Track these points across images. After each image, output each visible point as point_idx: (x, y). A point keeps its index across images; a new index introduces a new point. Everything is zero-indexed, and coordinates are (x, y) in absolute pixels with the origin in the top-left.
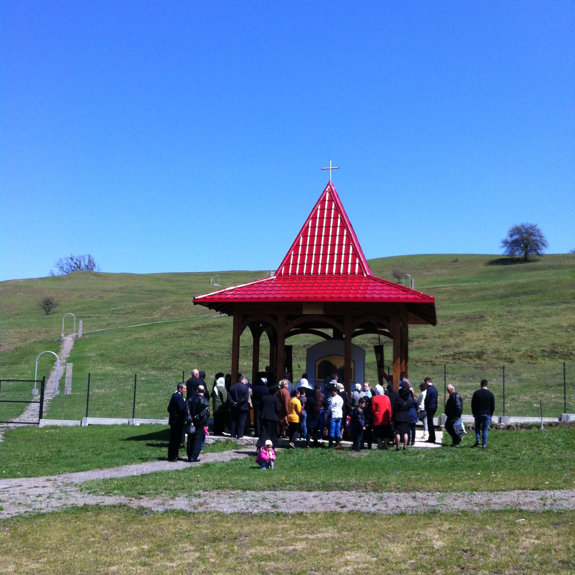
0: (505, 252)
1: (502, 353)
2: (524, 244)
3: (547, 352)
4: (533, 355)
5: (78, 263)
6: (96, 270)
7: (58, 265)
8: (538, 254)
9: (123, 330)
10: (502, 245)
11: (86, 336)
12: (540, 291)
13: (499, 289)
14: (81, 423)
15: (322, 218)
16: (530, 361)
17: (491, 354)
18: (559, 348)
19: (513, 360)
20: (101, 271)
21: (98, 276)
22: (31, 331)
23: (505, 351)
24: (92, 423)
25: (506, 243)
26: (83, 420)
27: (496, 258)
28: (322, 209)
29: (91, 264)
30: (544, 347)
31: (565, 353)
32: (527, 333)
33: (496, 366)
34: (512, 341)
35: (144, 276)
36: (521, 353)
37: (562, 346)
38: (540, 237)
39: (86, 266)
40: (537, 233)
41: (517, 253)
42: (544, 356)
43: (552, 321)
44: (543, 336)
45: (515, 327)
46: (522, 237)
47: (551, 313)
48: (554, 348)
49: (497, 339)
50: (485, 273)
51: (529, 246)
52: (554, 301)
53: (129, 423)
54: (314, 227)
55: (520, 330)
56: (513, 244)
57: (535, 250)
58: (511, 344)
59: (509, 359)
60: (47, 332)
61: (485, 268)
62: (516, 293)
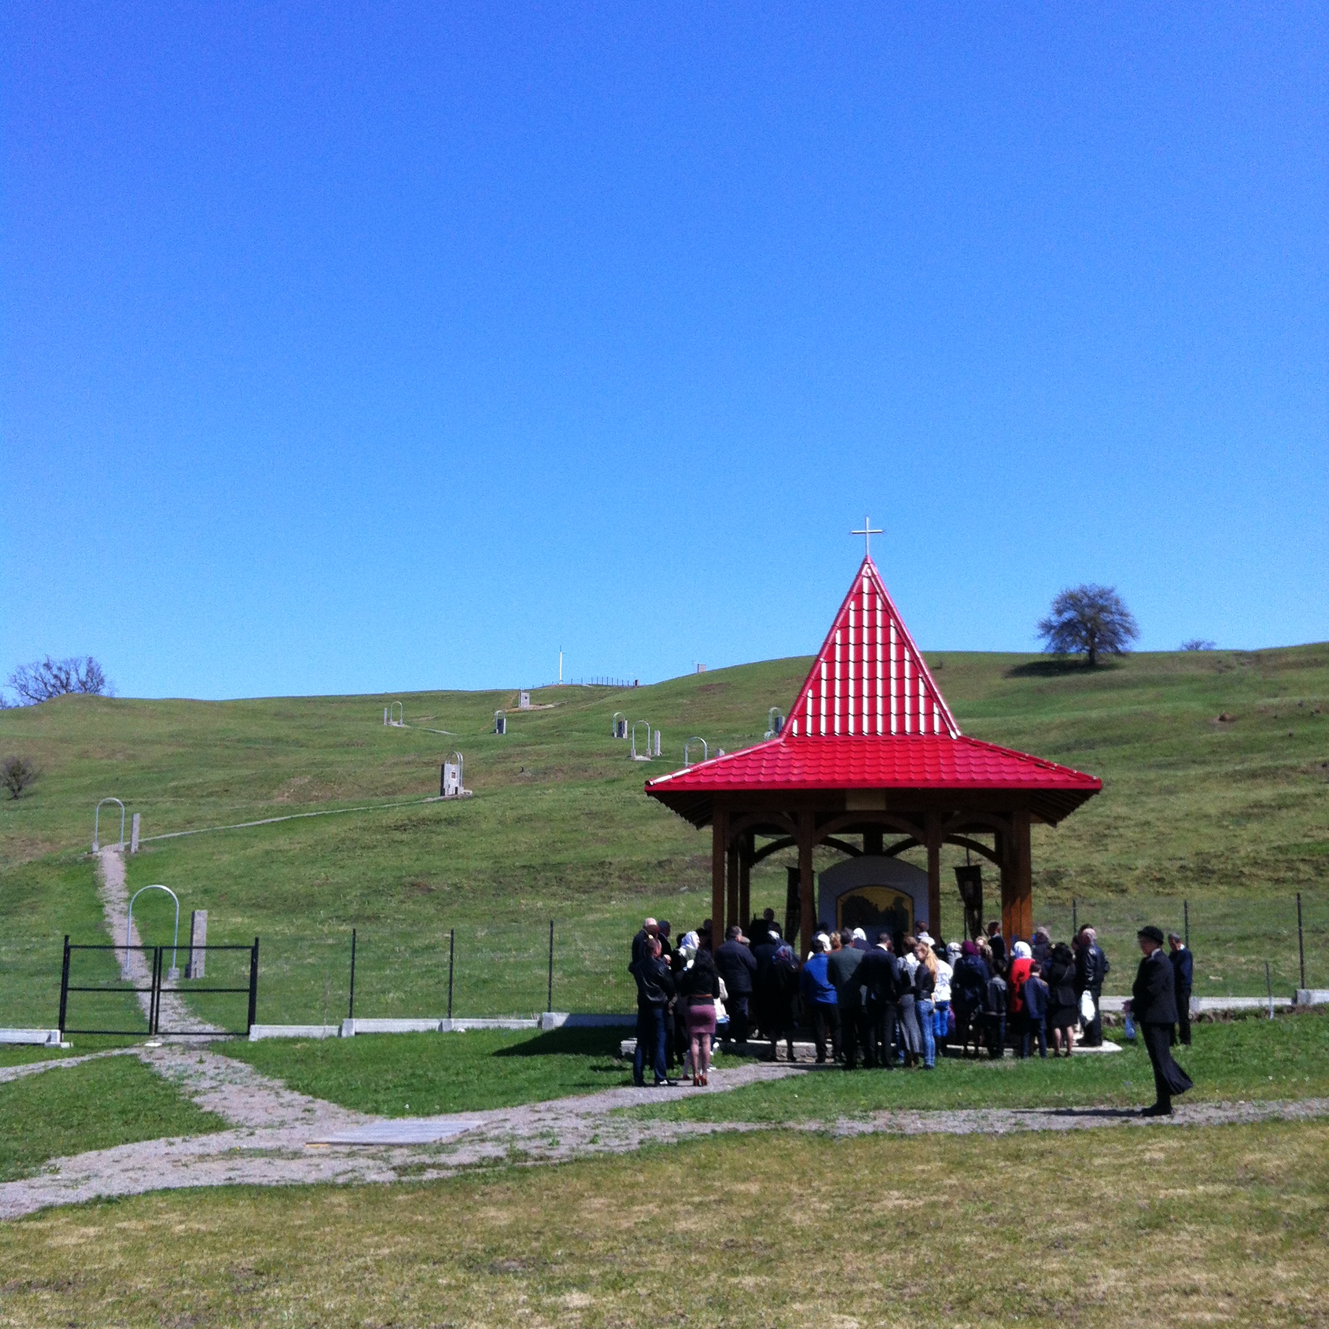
0: (1047, 647)
1: (1099, 873)
2: (1087, 630)
3: (1191, 870)
4: (1164, 876)
5: (63, 676)
6: (105, 692)
7: (16, 681)
8: (1118, 653)
9: (228, 834)
10: (1039, 632)
11: (150, 850)
12: (1138, 738)
13: (1048, 731)
14: (340, 1030)
15: (859, 627)
16: (1161, 890)
17: (1076, 877)
18: (1214, 861)
19: (1124, 888)
20: (116, 695)
21: (117, 707)
22: (13, 839)
23: (1104, 869)
24: (364, 1030)
25: (1047, 627)
26: (344, 1025)
27: (1025, 662)
28: (859, 610)
29: (94, 677)
30: (1181, 859)
31: (1230, 873)
32: (1137, 830)
33: (1092, 902)
34: (1110, 848)
35: (222, 705)
36: (1137, 872)
37: (1219, 857)
38: (1121, 614)
39: (80, 682)
40: (1114, 607)
41: (1073, 650)
42: (1186, 878)
43: (1182, 803)
44: (1173, 836)
45: (1108, 816)
46: (1082, 615)
47: (1176, 786)
48: (1204, 861)
49: (1078, 845)
50: (1003, 695)
51: (1098, 635)
52: (1171, 759)
53: (441, 1026)
54: (845, 644)
55: (1120, 823)
56: (1062, 631)
57: (1112, 644)
58: (1110, 854)
59: (1117, 885)
60: (48, 840)
61: (1003, 682)
62: (1086, 742)
